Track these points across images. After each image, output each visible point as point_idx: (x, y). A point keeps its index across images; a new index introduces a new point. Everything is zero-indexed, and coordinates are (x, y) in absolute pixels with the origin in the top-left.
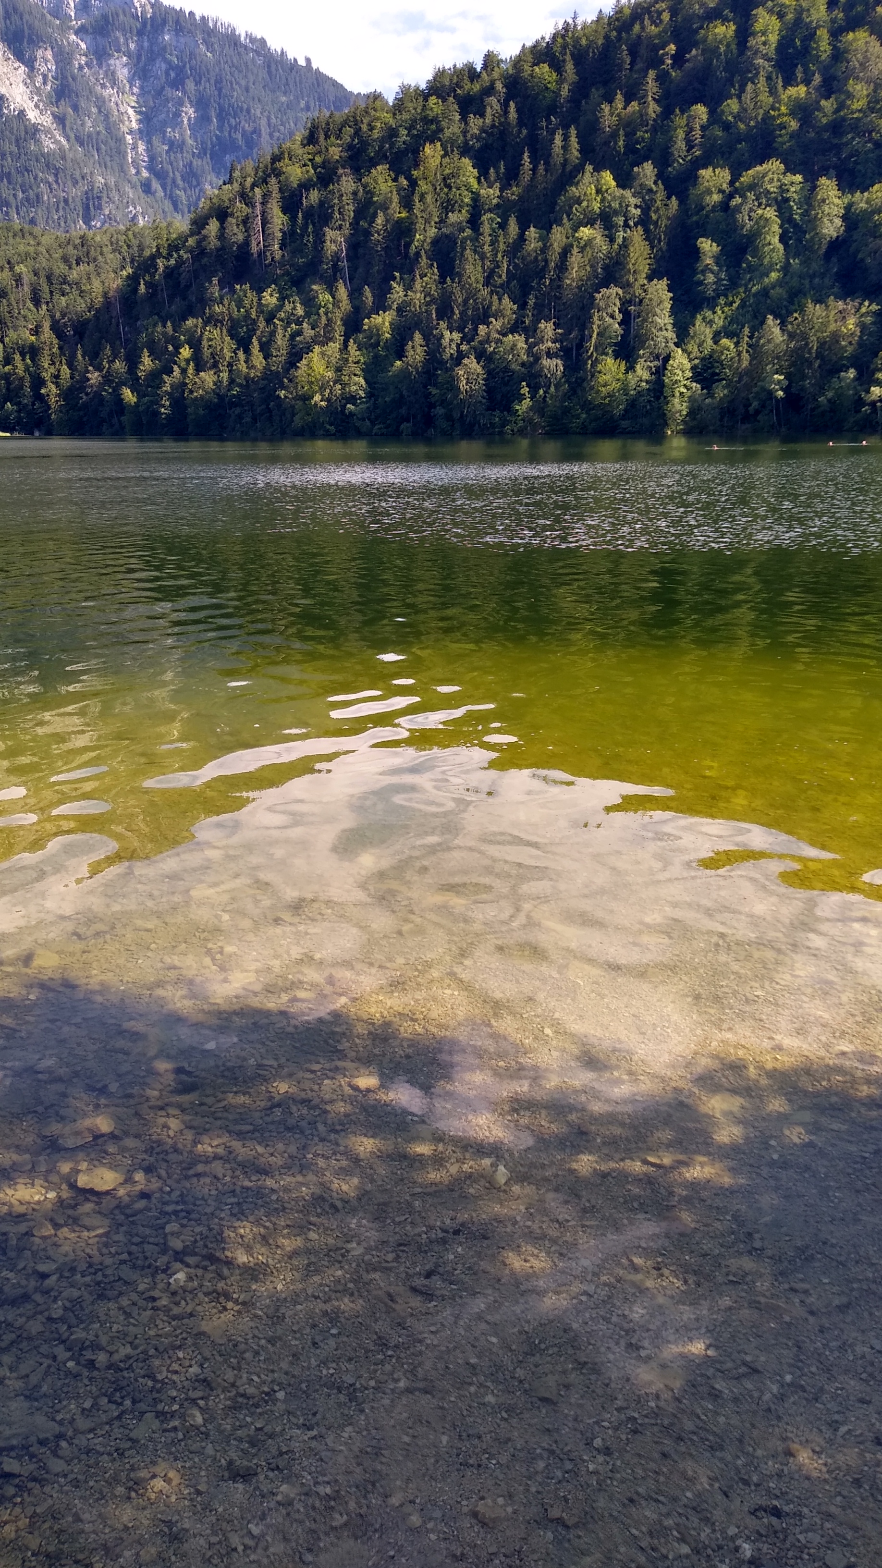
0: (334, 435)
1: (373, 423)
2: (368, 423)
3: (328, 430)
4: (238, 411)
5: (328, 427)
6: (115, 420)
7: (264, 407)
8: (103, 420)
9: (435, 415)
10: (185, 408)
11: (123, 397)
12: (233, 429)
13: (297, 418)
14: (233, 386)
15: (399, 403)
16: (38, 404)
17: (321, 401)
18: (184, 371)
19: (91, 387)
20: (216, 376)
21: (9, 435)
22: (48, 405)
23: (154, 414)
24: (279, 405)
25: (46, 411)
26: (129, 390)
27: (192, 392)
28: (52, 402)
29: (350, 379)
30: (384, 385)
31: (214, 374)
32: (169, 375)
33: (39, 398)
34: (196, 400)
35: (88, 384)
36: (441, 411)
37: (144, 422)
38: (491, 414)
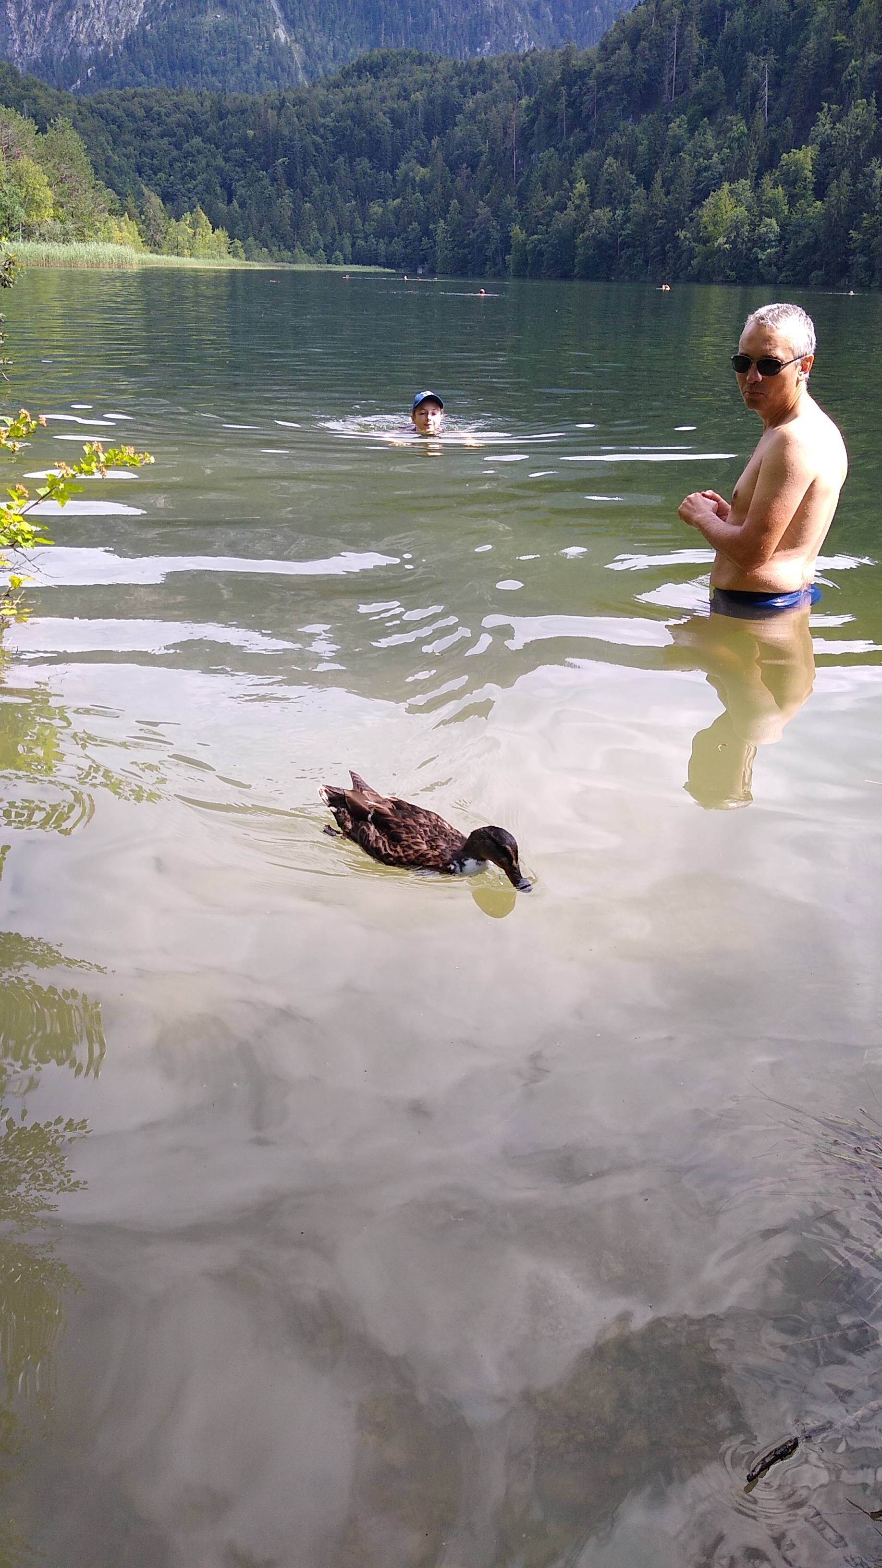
0: (734, 281)
1: (780, 270)
2: (774, 269)
3: (727, 277)
4: (630, 252)
5: (729, 272)
6: (499, 260)
7: (659, 248)
8: (487, 259)
9: (853, 264)
10: (575, 247)
11: (511, 234)
12: (622, 272)
13: (694, 262)
14: (628, 225)
15: (813, 247)
16: (425, 240)
17: (725, 244)
18: (577, 207)
19: (480, 223)
20: (611, 214)
21: (394, 271)
22: (435, 242)
23: (541, 254)
24: (676, 247)
25: (431, 247)
26: (518, 227)
27: (583, 231)
28: (439, 238)
29: (761, 220)
30: (797, 228)
31: (610, 211)
32: (562, 212)
33: (427, 233)
34: (587, 239)
35: (476, 220)
36: (862, 259)
37: (530, 262)
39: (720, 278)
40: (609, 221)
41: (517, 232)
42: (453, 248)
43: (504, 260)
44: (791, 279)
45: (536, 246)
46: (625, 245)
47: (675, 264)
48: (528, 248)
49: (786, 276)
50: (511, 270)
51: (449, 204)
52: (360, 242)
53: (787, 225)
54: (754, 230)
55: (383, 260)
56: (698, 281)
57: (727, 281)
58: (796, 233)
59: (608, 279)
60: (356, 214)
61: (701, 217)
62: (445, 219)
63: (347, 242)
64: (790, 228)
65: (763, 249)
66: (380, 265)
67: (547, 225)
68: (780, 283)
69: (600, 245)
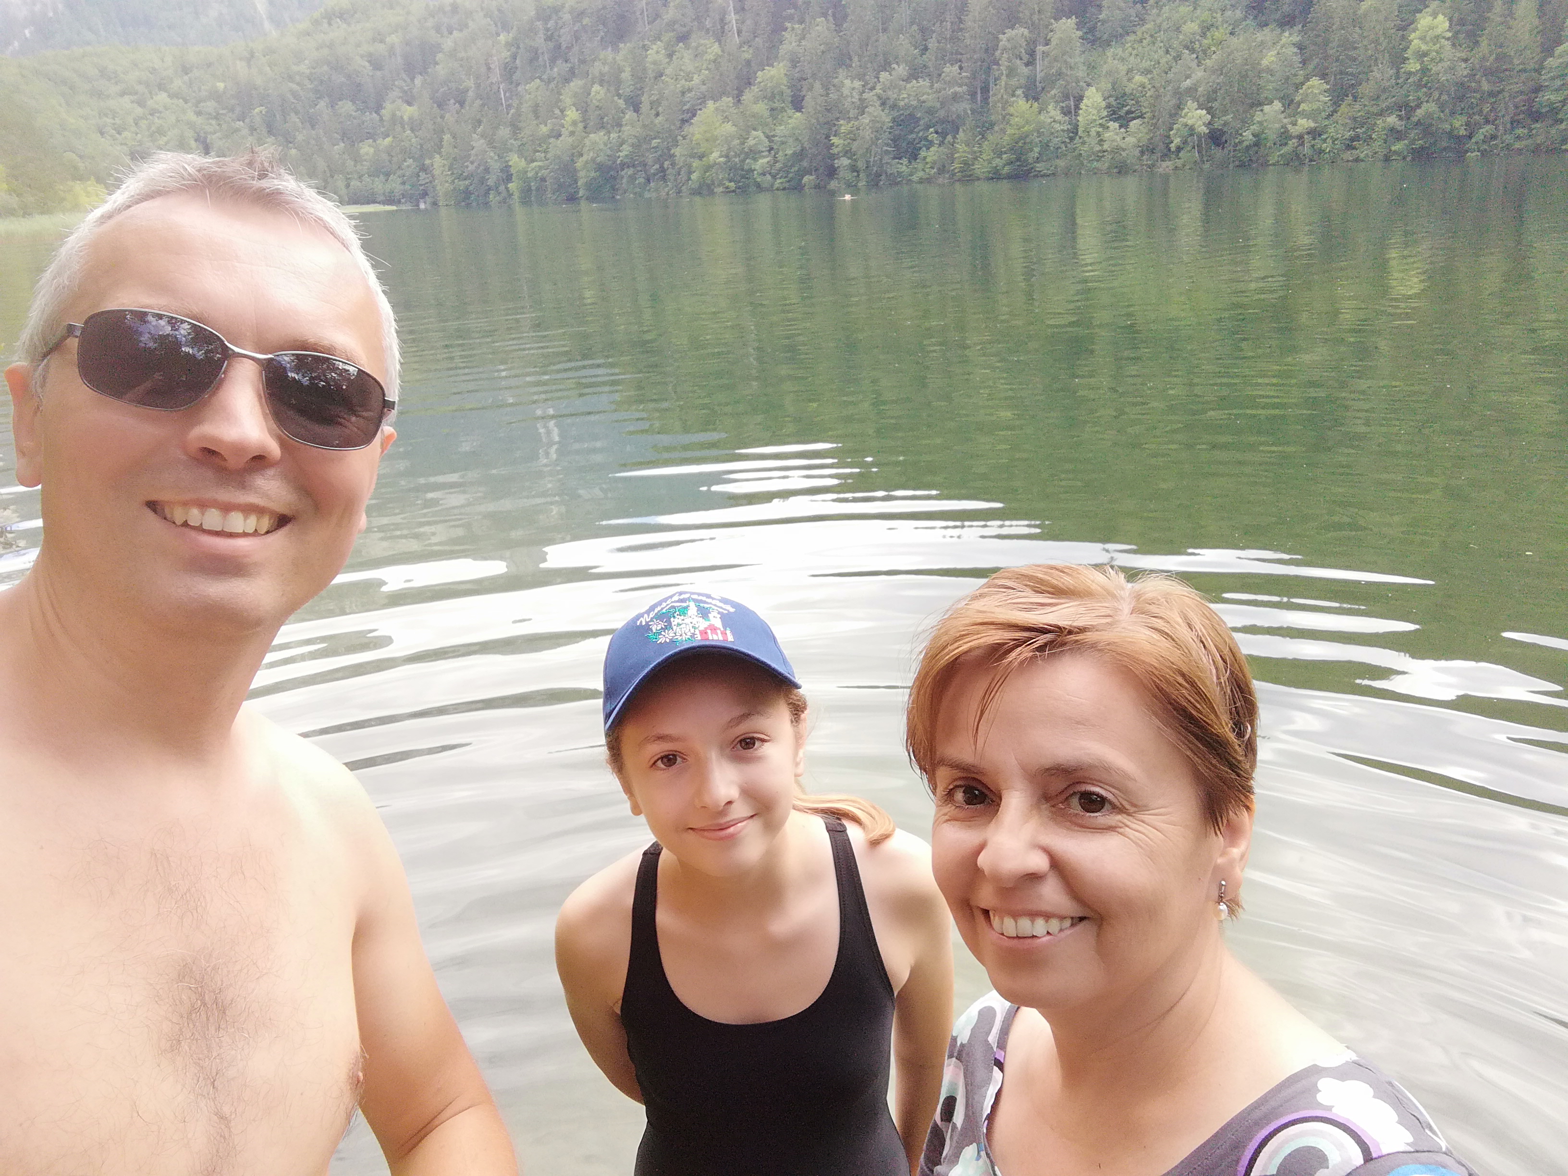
0: (734, 192)
8: (490, 189)
9: (839, 167)
10: (575, 170)
11: (510, 163)
13: (694, 176)
15: (800, 155)
17: (719, 157)
18: (572, 133)
19: (477, 155)
20: (606, 137)
21: (394, 208)
23: (543, 180)
24: (673, 164)
25: (431, 182)
26: (516, 156)
27: (582, 155)
28: (437, 172)
29: (748, 133)
30: (783, 139)
31: (604, 135)
32: (557, 138)
33: (424, 168)
34: (587, 162)
35: (473, 152)
36: (846, 161)
37: (533, 188)
38: (898, 163)
39: (721, 189)
40: (605, 145)
41: (516, 161)
44: (787, 185)
45: (537, 173)
46: (623, 166)
47: (676, 180)
48: (530, 174)
49: (782, 183)
50: (516, 198)
51: (441, 140)
52: (355, 183)
53: (774, 136)
54: (743, 144)
55: (382, 198)
56: (700, 193)
57: (728, 191)
58: (783, 143)
59: (612, 200)
60: (346, 156)
61: (693, 135)
62: (440, 153)
64: (776, 138)
65: (755, 160)
66: (379, 203)
67: (545, 152)
68: (777, 190)
69: (600, 167)
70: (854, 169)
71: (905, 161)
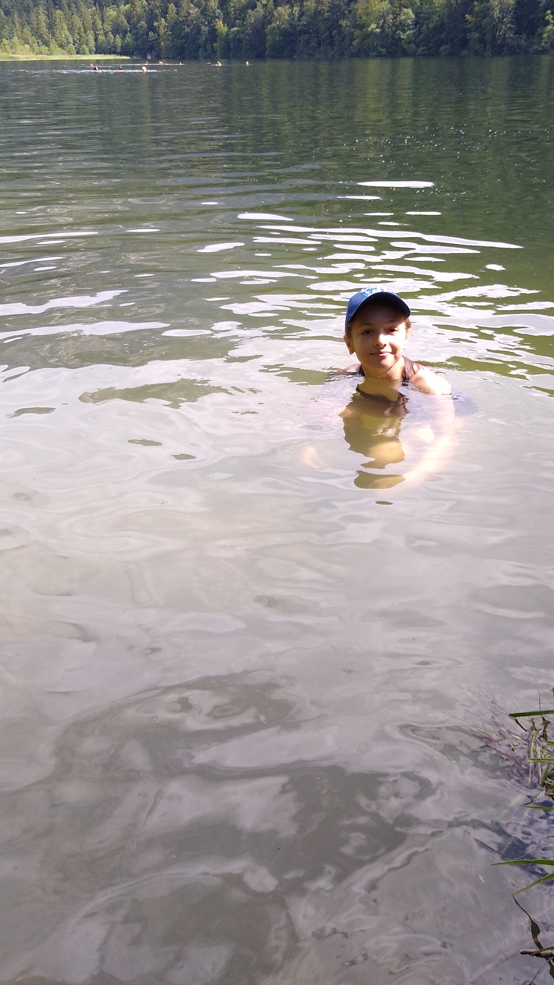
0: (385, 56)
1: (417, 46)
2: (413, 46)
3: (379, 53)
4: (307, 37)
5: (380, 49)
6: (208, 47)
7: (327, 34)
8: (199, 46)
9: (470, 39)
10: (265, 35)
11: (216, 27)
12: (302, 52)
13: (354, 43)
14: (303, 18)
15: (440, 28)
16: (151, 34)
17: (376, 28)
18: (265, 6)
19: (192, 20)
20: (290, 10)
21: (128, 58)
22: (159, 35)
23: (240, 41)
24: (340, 33)
25: (156, 39)
26: (221, 22)
27: (270, 23)
28: (162, 31)
29: (400, 10)
30: (428, 15)
31: (289, 8)
32: (253, 10)
33: (152, 28)
34: (274, 28)
35: (189, 19)
36: (476, 35)
37: (232, 47)
38: (518, 38)
39: (375, 53)
40: (289, 16)
41: (221, 26)
42: (173, 39)
43: (212, 47)
44: (427, 52)
45: (236, 36)
46: (301, 32)
47: (340, 45)
48: (231, 37)
49: (423, 50)
50: (218, 54)
51: (167, 8)
52: (101, 38)
53: (420, 13)
54: (396, 18)
55: (119, 50)
56: (358, 56)
57: (380, 55)
58: (428, 18)
59: (291, 58)
60: (97, 17)
61: (357, 10)
62: (165, 18)
63: (91, 38)
64: (422, 15)
65: (404, 31)
66: (118, 54)
67: (243, 20)
68: (418, 55)
69: (285, 34)
70: (482, 41)
71: (524, 36)
